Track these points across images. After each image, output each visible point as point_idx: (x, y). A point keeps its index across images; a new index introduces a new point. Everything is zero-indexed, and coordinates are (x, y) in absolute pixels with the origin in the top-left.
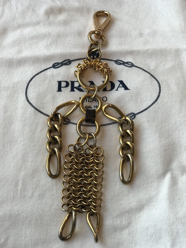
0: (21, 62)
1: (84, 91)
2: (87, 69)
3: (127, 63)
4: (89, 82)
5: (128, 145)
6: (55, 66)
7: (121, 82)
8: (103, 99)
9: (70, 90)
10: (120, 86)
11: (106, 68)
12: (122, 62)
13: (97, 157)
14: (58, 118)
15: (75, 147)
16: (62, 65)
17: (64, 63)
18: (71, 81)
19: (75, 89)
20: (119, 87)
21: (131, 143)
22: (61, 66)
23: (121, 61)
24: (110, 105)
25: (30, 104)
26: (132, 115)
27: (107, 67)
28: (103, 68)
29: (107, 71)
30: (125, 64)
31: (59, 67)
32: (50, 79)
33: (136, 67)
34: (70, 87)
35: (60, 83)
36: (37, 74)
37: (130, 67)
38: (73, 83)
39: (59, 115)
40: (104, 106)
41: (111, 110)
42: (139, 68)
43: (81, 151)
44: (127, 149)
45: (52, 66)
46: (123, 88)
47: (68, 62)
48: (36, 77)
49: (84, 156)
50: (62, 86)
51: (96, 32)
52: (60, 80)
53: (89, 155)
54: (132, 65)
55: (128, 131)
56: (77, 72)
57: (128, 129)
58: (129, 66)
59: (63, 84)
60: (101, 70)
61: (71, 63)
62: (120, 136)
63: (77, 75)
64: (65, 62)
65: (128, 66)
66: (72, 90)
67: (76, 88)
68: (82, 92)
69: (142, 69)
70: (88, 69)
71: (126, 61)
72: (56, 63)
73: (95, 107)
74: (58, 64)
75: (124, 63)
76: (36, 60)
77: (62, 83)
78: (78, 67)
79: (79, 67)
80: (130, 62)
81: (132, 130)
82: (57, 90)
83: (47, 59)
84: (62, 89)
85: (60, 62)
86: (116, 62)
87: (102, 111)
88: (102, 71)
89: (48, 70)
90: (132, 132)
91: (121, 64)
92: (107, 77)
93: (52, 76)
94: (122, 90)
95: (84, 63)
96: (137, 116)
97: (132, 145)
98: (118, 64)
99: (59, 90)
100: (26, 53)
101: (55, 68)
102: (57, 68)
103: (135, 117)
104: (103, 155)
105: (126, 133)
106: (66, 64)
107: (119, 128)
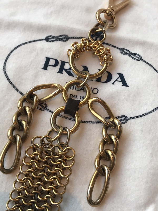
0: (11, 26)
1: (73, 76)
2: (84, 50)
3: (134, 54)
4: (83, 66)
5: (108, 154)
6: (48, 39)
7: (121, 76)
8: (93, 90)
9: (58, 71)
10: (118, 80)
11: (107, 55)
12: (128, 53)
13: (65, 160)
14: (33, 100)
15: (42, 140)
16: (57, 40)
17: (60, 38)
18: (62, 60)
19: (64, 72)
20: (116, 80)
21: (112, 154)
22: (55, 41)
23: (128, 51)
24: (100, 100)
25: (6, 75)
26: (124, 118)
27: (109, 54)
28: (103, 54)
29: (107, 58)
30: (132, 55)
31: (53, 41)
32: (38, 53)
33: (144, 61)
34: (58, 68)
35: (48, 60)
36: (25, 44)
37: (137, 60)
38: (63, 63)
39: (35, 97)
40: (91, 99)
41: (99, 107)
42: (147, 63)
43: (49, 148)
44: (105, 160)
45: (45, 38)
46: (121, 84)
47: (64, 38)
48: (23, 46)
49: (50, 155)
50: (49, 64)
51: (107, 12)
52: (49, 56)
53: (56, 155)
54: (140, 59)
55: (113, 137)
56: (71, 51)
57: (113, 135)
58: (136, 58)
59: (52, 62)
60: (100, 55)
61: (68, 40)
62: (102, 140)
63: (70, 55)
64: (62, 37)
65: (134, 59)
66: (60, 71)
67: (65, 70)
68: (71, 77)
69: (151, 66)
70: (86, 52)
71: (133, 52)
72: (50, 36)
73: (82, 98)
74: (53, 37)
75: (130, 54)
76: (28, 27)
77: (51, 60)
78: (73, 46)
79: (75, 46)
80: (138, 55)
81: (118, 137)
82: (43, 67)
83: (41, 29)
84: (49, 67)
85: (56, 35)
86: (122, 50)
87: (88, 104)
88: (101, 57)
89: (39, 42)
90: (118, 139)
91: (126, 54)
92: (105, 65)
93: (42, 49)
94: (119, 85)
95: (83, 42)
96: (129, 121)
97: (114, 156)
98: (123, 53)
99: (45, 68)
100: (20, 17)
101: (48, 41)
102: (50, 41)
103: (126, 122)
104: (73, 160)
105: (110, 139)
106: (61, 40)
107: (103, 131)
